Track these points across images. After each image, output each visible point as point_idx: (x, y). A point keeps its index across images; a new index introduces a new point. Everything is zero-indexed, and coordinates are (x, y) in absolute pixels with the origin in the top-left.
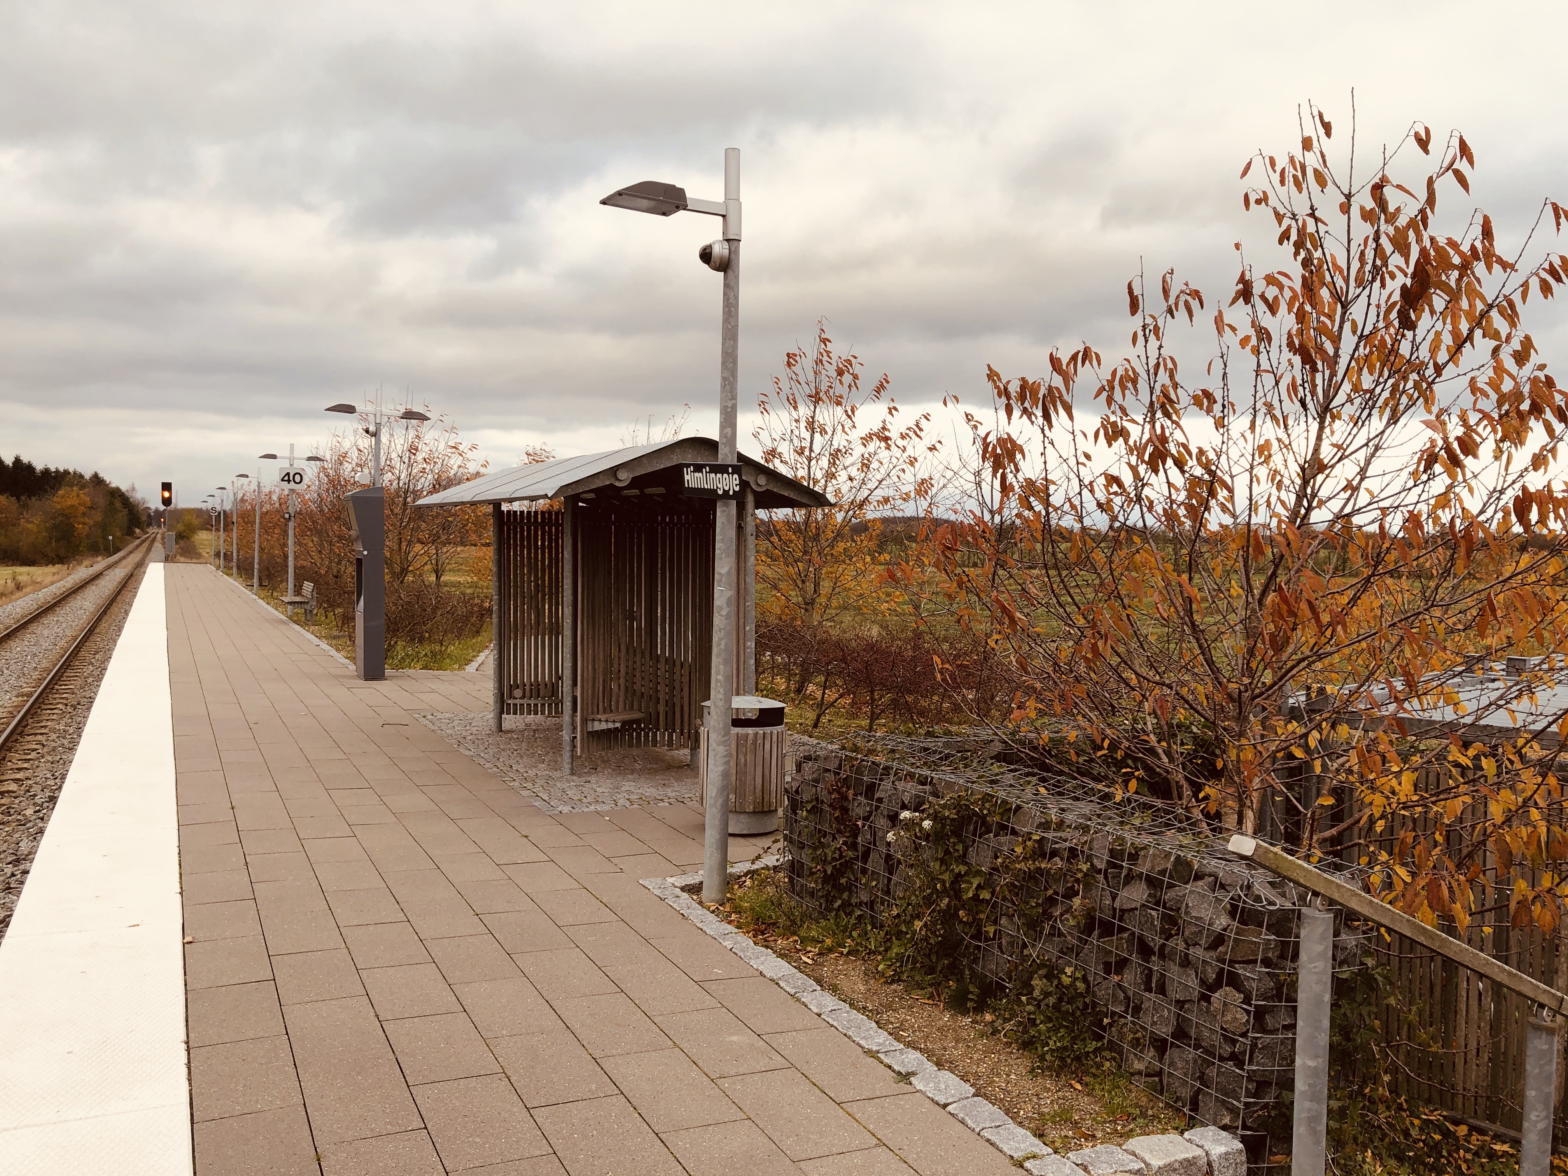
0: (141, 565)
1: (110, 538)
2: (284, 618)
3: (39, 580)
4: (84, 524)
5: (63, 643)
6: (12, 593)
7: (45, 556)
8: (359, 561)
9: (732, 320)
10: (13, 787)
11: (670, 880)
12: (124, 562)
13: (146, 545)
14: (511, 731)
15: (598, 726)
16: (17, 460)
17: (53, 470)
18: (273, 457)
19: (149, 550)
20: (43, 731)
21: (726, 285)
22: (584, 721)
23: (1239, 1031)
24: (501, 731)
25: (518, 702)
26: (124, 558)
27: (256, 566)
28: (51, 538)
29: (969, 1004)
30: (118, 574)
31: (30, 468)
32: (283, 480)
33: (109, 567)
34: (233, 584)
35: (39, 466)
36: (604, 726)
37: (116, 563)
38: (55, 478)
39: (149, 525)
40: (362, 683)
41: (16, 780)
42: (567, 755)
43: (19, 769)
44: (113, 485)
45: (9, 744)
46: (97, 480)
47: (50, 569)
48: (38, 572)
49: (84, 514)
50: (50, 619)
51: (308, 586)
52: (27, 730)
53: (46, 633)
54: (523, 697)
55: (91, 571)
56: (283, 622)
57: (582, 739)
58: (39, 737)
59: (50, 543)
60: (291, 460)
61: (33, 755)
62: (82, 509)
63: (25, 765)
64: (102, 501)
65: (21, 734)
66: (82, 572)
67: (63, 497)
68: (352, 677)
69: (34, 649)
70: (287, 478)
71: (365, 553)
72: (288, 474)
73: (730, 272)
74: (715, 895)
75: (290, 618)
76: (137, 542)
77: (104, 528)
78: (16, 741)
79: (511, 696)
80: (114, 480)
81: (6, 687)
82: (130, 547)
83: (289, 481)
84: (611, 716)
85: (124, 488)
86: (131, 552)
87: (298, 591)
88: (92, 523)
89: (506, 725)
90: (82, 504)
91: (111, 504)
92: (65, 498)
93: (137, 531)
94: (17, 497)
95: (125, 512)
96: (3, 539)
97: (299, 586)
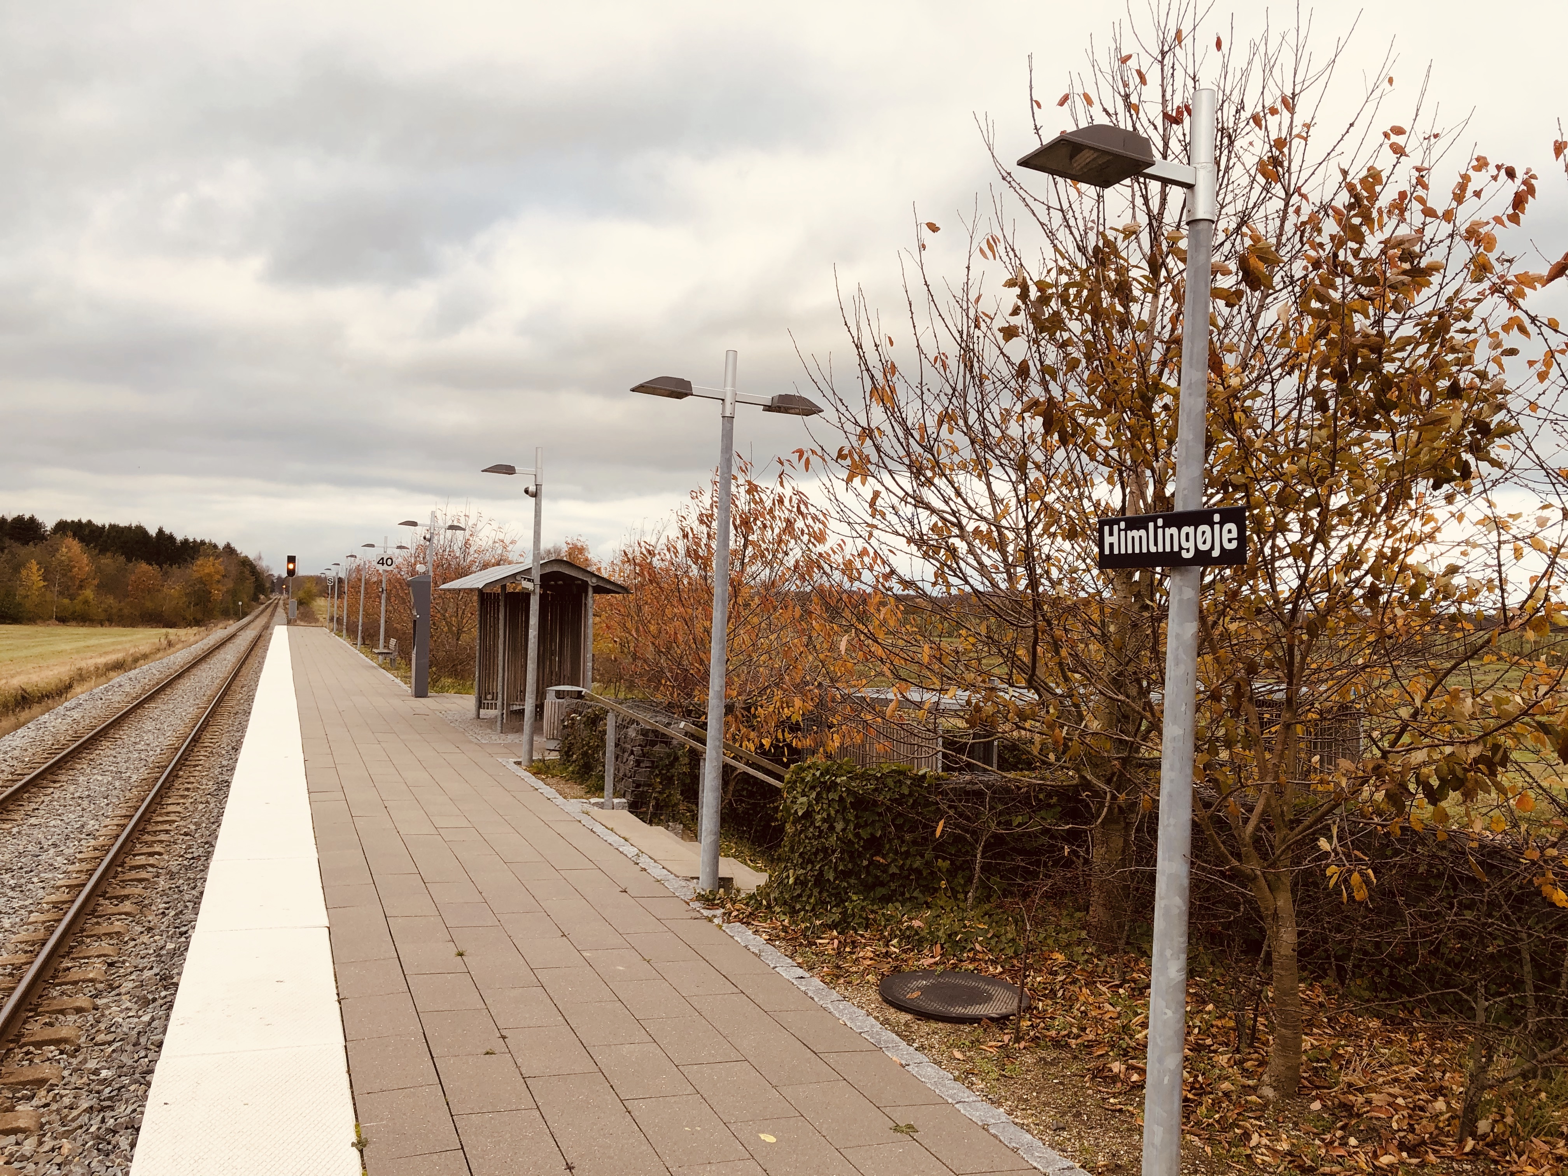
0: (267, 627)
1: (240, 603)
3: (185, 639)
4: (218, 590)
7: (184, 619)
8: (414, 621)
9: (538, 518)
11: (510, 760)
12: (252, 626)
13: (269, 610)
14: (483, 718)
15: (513, 708)
16: (161, 532)
17: (192, 540)
18: (372, 546)
19: (272, 615)
21: (536, 504)
22: (508, 705)
23: (631, 768)
24: (478, 717)
25: (489, 703)
26: (252, 621)
27: (360, 629)
28: (190, 603)
30: (248, 635)
31: (171, 538)
32: (379, 563)
33: (242, 629)
34: (343, 642)
35: (179, 537)
37: (246, 626)
38: (192, 548)
39: (272, 591)
40: (414, 699)
42: (499, 724)
44: (242, 555)
46: (229, 550)
47: (195, 629)
48: (180, 633)
49: (219, 582)
51: (393, 641)
54: (492, 699)
56: (374, 667)
57: (507, 716)
59: (188, 607)
60: (385, 548)
62: (217, 577)
64: (234, 570)
66: (218, 633)
67: (200, 566)
68: (410, 696)
70: (382, 562)
71: (418, 616)
72: (382, 559)
73: (538, 498)
74: (526, 764)
75: (380, 666)
76: (263, 607)
77: (234, 594)
79: (485, 700)
82: (257, 612)
83: (383, 564)
84: (518, 703)
85: (251, 557)
86: (257, 617)
87: (386, 645)
88: (225, 589)
89: (481, 715)
90: (217, 572)
91: (242, 572)
92: (203, 567)
93: (262, 597)
94: (160, 565)
95: (253, 579)
96: (149, 604)
97: (387, 641)
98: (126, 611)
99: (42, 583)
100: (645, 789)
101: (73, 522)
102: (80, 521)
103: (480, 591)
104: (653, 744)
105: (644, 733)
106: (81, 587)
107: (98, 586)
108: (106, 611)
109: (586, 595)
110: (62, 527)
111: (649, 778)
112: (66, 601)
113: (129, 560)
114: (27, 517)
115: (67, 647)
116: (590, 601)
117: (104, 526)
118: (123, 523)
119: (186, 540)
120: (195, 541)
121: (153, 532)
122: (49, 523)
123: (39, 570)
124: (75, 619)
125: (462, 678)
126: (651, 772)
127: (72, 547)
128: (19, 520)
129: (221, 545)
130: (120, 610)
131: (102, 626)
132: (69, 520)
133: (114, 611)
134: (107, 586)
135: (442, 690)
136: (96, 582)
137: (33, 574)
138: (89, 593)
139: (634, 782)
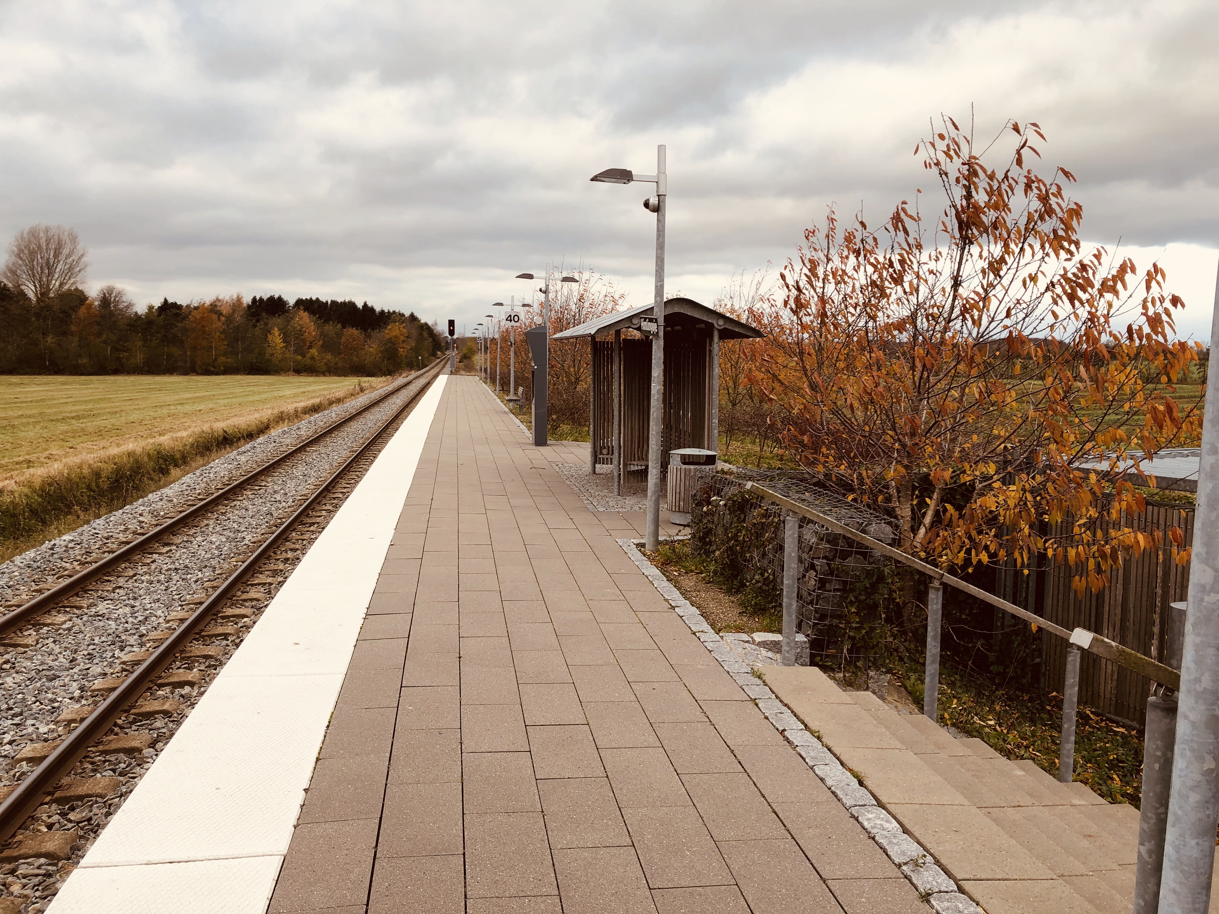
0: (436, 376)
1: (420, 358)
2: (507, 410)
3: (375, 386)
4: (403, 348)
5: (379, 424)
6: (358, 394)
7: (381, 370)
8: (533, 372)
9: (661, 239)
10: (340, 495)
11: (632, 540)
12: (427, 374)
13: (443, 363)
14: (600, 474)
15: (634, 468)
16: (365, 305)
17: (386, 311)
18: (501, 304)
19: (444, 367)
20: (360, 470)
21: (658, 220)
22: (625, 465)
23: (812, 589)
24: (595, 473)
25: (605, 457)
26: (427, 372)
27: (498, 377)
28: (384, 358)
29: (733, 590)
30: (422, 381)
31: (372, 310)
32: (507, 320)
34: (487, 388)
35: (378, 309)
36: (636, 468)
37: (422, 374)
38: (387, 316)
39: (447, 349)
40: (534, 447)
41: (342, 493)
42: (616, 484)
43: (345, 488)
44: (423, 321)
45: (342, 475)
46: (413, 318)
47: (384, 379)
48: (374, 381)
49: (404, 341)
50: (376, 409)
51: (521, 389)
52: (352, 469)
53: (372, 417)
54: (608, 454)
55: (406, 380)
56: (505, 413)
57: (624, 475)
58: (357, 473)
59: (384, 361)
60: (512, 306)
61: (353, 481)
62: (402, 338)
63: (348, 486)
64: (414, 332)
65: (349, 471)
66: (400, 381)
67: (390, 330)
68: (530, 444)
69: (364, 427)
70: (510, 318)
71: (536, 367)
72: (510, 316)
73: (660, 213)
74: (651, 548)
75: (511, 410)
76: (438, 360)
77: (416, 351)
78: (345, 474)
79: (601, 453)
80: (424, 318)
81: (345, 447)
82: (433, 364)
83: (511, 320)
84: (640, 463)
85: (430, 323)
86: (432, 368)
87: (516, 394)
88: (409, 347)
89: (597, 470)
90: (402, 334)
91: (421, 334)
92: (393, 330)
93: (439, 353)
94: (365, 330)
95: (431, 340)
96: (355, 359)
97: (516, 389)
98: (340, 364)
99: (282, 345)
100: (835, 621)
101: (306, 299)
102: (311, 298)
103: (593, 337)
104: (845, 555)
105: (832, 539)
106: (310, 347)
107: (322, 346)
108: (326, 364)
109: (712, 340)
110: (300, 303)
111: (840, 605)
112: (299, 357)
113: (344, 327)
114: (276, 297)
115: (288, 392)
116: (716, 347)
117: (327, 302)
118: (340, 300)
119: (383, 311)
120: (389, 312)
121: (360, 305)
122: (292, 302)
123: (280, 335)
124: (305, 371)
125: (580, 424)
126: (843, 598)
127: (304, 318)
128: (271, 298)
129: (407, 314)
130: (336, 363)
131: (324, 376)
132: (304, 298)
133: (332, 364)
134: (329, 346)
135: (561, 437)
136: (321, 343)
137: (276, 338)
138: (314, 351)
139: (816, 611)
